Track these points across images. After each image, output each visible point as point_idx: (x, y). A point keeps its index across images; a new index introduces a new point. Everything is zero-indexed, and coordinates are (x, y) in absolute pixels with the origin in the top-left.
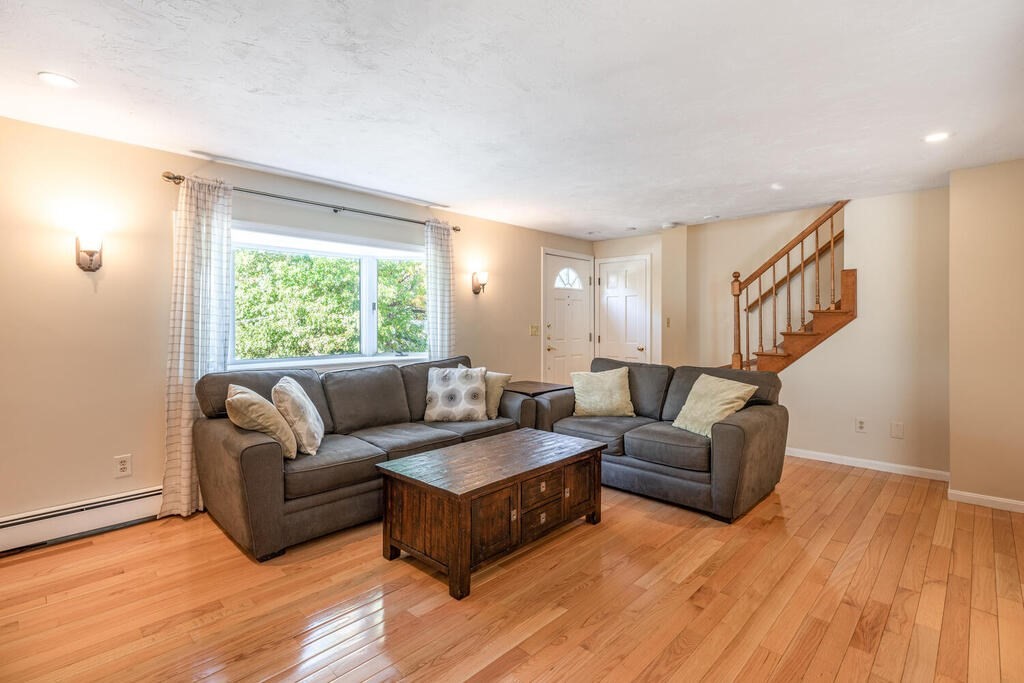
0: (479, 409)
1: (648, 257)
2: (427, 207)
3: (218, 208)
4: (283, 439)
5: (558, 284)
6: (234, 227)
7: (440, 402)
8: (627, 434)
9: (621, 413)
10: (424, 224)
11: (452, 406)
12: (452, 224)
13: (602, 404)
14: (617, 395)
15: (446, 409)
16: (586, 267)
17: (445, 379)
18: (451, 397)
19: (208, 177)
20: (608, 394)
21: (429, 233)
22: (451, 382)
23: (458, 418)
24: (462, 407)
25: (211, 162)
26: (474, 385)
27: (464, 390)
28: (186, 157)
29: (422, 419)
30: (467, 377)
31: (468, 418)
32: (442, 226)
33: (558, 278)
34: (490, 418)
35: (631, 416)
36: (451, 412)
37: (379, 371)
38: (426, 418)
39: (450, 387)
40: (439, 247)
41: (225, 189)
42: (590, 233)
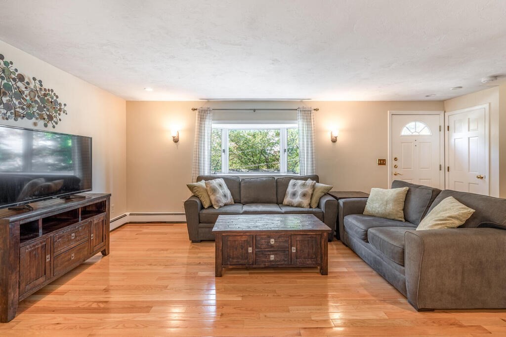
0: (306, 202)
1: (486, 106)
2: (301, 101)
3: (208, 117)
4: (203, 200)
5: (405, 132)
6: (213, 123)
7: (289, 196)
8: (370, 230)
9: (393, 218)
10: (297, 110)
11: (293, 199)
12: (314, 108)
13: (379, 209)
14: (391, 205)
15: (290, 200)
16: (437, 119)
17: (294, 185)
18: (294, 194)
19: (205, 107)
20: (385, 203)
21: (299, 114)
22: (296, 187)
23: (295, 205)
24: (298, 200)
25: (208, 101)
26: (306, 190)
27: (300, 191)
28: (198, 101)
29: (282, 203)
30: (304, 185)
31: (299, 206)
32: (307, 109)
33: (405, 128)
34: (310, 207)
35: (401, 221)
36: (292, 202)
37: (264, 179)
38: (283, 203)
39: (295, 189)
40: (305, 120)
41: (210, 110)
42: (427, 96)
